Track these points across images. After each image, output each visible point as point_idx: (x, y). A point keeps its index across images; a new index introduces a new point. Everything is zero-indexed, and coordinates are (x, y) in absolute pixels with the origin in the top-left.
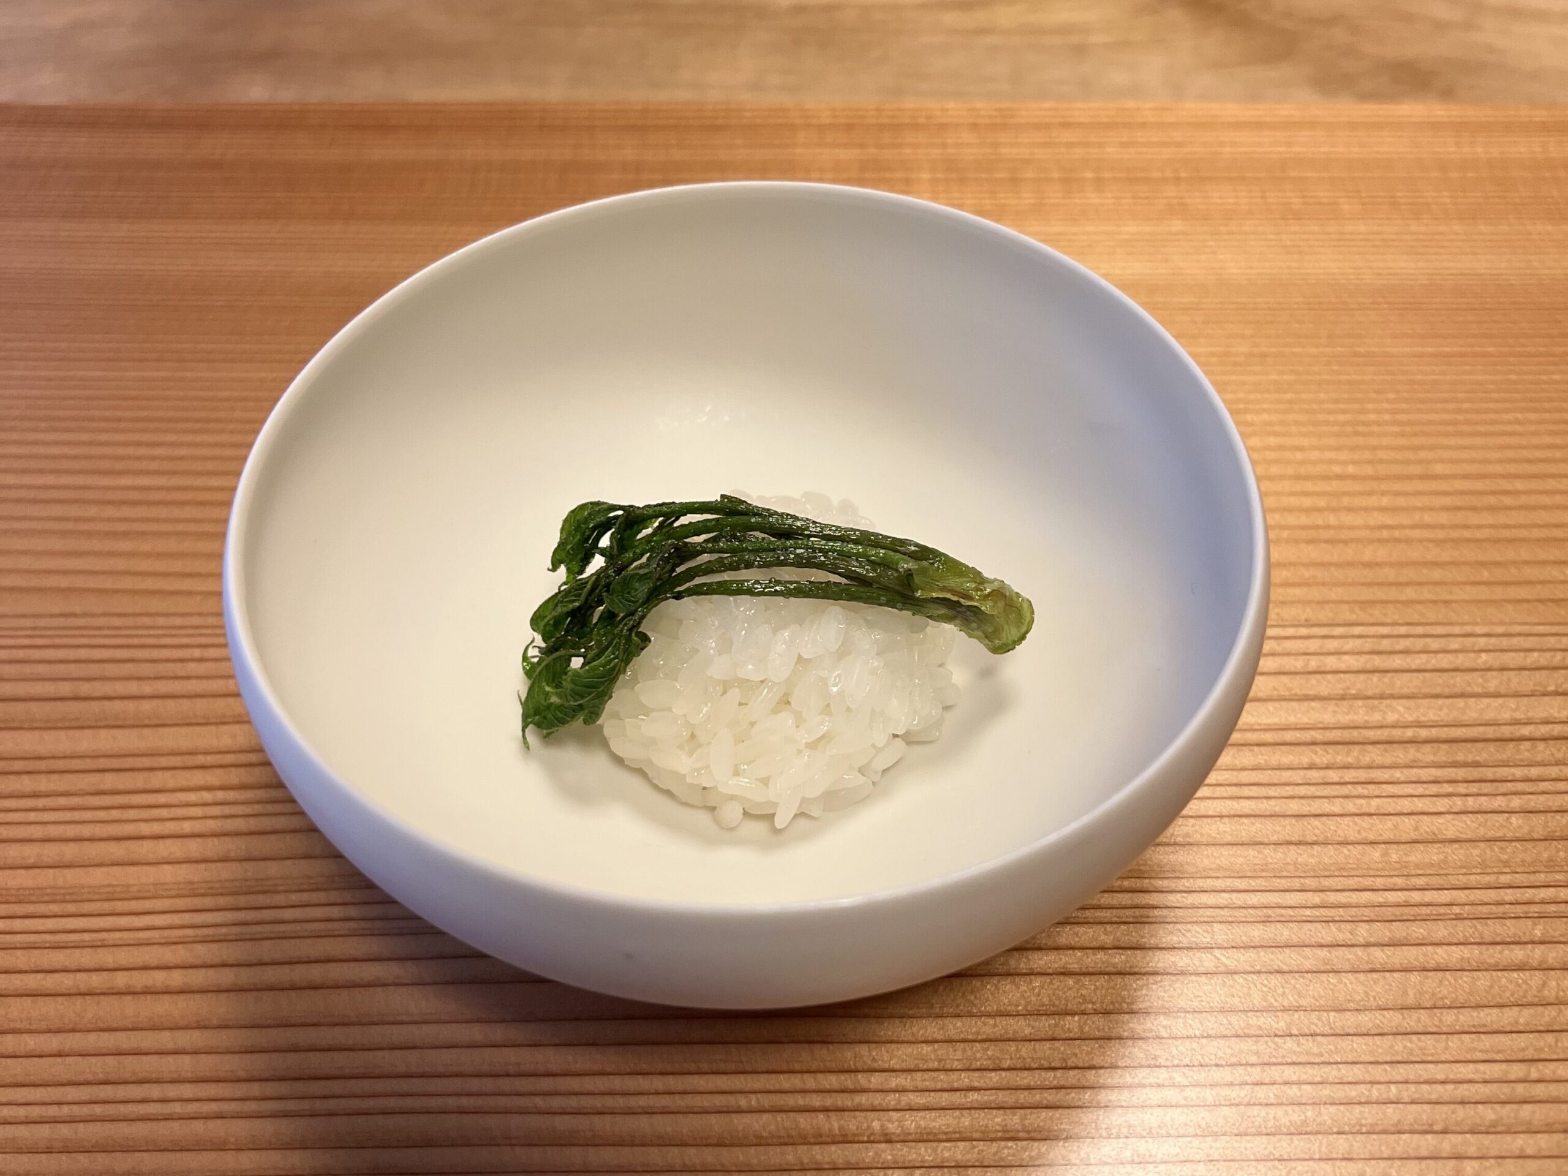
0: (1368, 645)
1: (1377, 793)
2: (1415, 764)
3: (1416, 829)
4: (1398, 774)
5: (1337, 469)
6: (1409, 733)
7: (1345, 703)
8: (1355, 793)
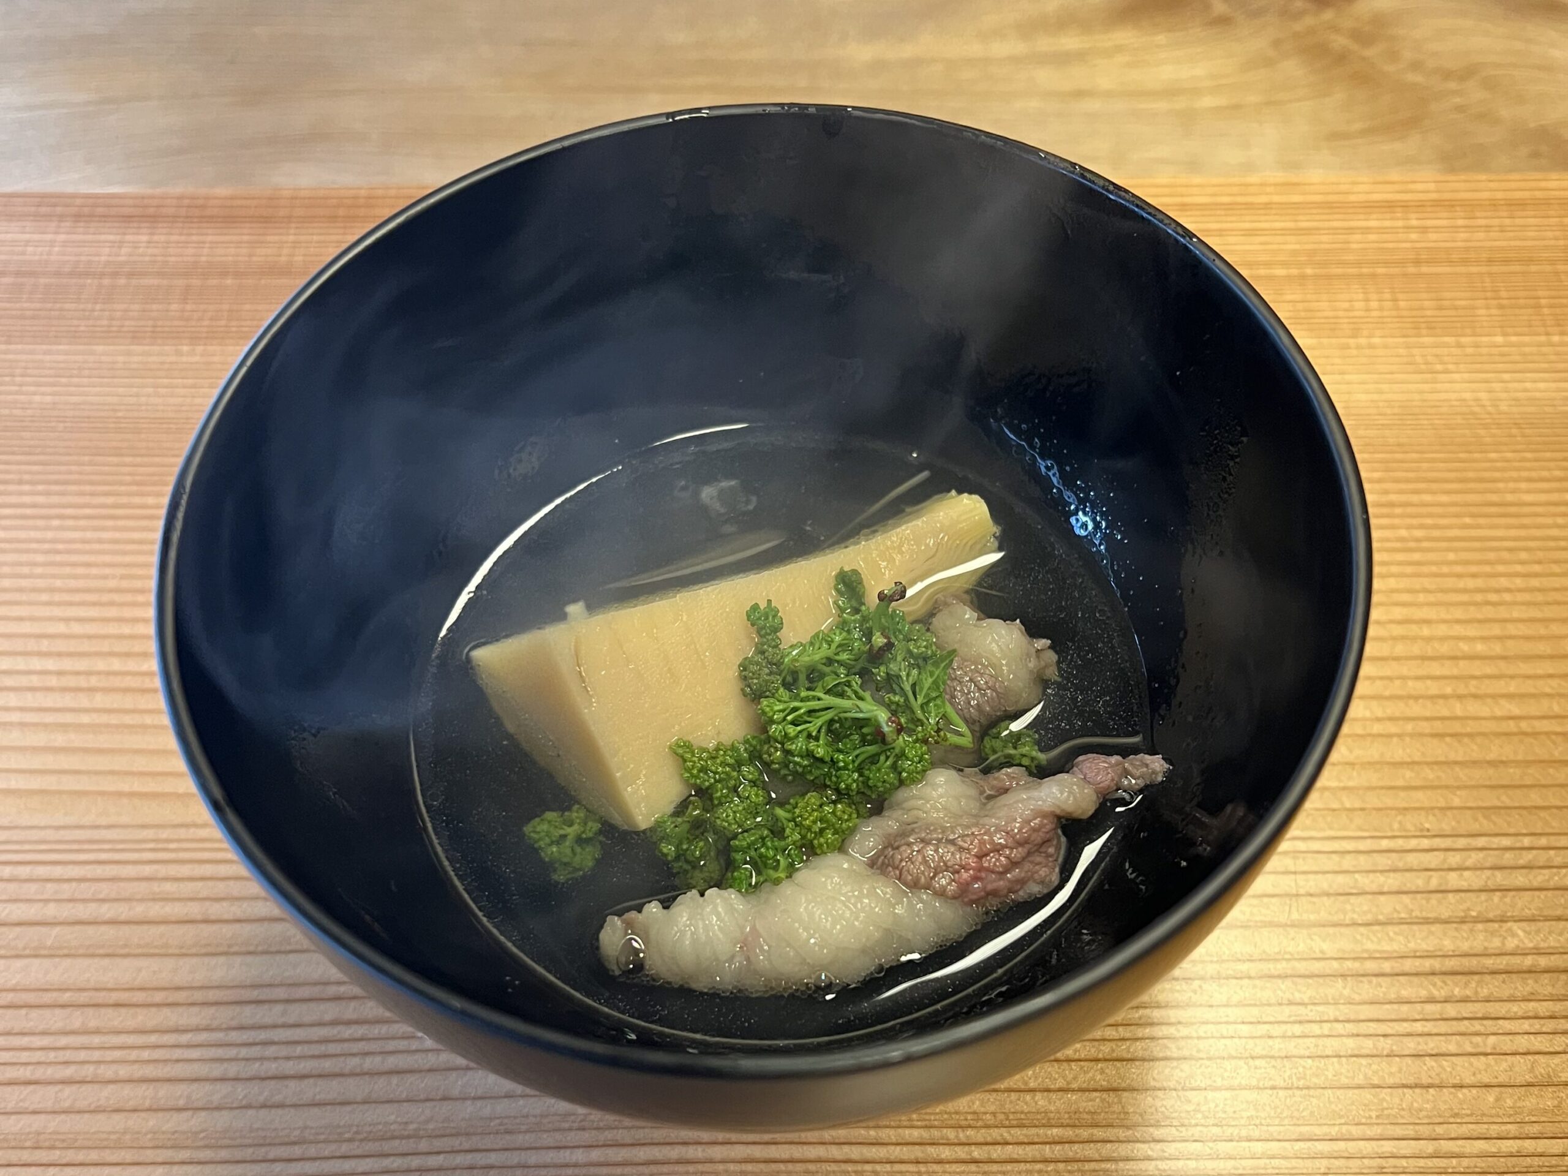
0: (1492, 859)
1: (1494, 1030)
2: (1533, 997)
3: (1532, 1070)
4: (1515, 1008)
5: (1465, 647)
6: (1529, 961)
7: (1465, 927)
8: (1472, 1029)
